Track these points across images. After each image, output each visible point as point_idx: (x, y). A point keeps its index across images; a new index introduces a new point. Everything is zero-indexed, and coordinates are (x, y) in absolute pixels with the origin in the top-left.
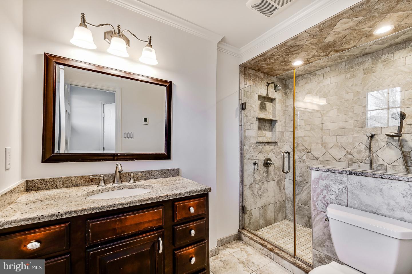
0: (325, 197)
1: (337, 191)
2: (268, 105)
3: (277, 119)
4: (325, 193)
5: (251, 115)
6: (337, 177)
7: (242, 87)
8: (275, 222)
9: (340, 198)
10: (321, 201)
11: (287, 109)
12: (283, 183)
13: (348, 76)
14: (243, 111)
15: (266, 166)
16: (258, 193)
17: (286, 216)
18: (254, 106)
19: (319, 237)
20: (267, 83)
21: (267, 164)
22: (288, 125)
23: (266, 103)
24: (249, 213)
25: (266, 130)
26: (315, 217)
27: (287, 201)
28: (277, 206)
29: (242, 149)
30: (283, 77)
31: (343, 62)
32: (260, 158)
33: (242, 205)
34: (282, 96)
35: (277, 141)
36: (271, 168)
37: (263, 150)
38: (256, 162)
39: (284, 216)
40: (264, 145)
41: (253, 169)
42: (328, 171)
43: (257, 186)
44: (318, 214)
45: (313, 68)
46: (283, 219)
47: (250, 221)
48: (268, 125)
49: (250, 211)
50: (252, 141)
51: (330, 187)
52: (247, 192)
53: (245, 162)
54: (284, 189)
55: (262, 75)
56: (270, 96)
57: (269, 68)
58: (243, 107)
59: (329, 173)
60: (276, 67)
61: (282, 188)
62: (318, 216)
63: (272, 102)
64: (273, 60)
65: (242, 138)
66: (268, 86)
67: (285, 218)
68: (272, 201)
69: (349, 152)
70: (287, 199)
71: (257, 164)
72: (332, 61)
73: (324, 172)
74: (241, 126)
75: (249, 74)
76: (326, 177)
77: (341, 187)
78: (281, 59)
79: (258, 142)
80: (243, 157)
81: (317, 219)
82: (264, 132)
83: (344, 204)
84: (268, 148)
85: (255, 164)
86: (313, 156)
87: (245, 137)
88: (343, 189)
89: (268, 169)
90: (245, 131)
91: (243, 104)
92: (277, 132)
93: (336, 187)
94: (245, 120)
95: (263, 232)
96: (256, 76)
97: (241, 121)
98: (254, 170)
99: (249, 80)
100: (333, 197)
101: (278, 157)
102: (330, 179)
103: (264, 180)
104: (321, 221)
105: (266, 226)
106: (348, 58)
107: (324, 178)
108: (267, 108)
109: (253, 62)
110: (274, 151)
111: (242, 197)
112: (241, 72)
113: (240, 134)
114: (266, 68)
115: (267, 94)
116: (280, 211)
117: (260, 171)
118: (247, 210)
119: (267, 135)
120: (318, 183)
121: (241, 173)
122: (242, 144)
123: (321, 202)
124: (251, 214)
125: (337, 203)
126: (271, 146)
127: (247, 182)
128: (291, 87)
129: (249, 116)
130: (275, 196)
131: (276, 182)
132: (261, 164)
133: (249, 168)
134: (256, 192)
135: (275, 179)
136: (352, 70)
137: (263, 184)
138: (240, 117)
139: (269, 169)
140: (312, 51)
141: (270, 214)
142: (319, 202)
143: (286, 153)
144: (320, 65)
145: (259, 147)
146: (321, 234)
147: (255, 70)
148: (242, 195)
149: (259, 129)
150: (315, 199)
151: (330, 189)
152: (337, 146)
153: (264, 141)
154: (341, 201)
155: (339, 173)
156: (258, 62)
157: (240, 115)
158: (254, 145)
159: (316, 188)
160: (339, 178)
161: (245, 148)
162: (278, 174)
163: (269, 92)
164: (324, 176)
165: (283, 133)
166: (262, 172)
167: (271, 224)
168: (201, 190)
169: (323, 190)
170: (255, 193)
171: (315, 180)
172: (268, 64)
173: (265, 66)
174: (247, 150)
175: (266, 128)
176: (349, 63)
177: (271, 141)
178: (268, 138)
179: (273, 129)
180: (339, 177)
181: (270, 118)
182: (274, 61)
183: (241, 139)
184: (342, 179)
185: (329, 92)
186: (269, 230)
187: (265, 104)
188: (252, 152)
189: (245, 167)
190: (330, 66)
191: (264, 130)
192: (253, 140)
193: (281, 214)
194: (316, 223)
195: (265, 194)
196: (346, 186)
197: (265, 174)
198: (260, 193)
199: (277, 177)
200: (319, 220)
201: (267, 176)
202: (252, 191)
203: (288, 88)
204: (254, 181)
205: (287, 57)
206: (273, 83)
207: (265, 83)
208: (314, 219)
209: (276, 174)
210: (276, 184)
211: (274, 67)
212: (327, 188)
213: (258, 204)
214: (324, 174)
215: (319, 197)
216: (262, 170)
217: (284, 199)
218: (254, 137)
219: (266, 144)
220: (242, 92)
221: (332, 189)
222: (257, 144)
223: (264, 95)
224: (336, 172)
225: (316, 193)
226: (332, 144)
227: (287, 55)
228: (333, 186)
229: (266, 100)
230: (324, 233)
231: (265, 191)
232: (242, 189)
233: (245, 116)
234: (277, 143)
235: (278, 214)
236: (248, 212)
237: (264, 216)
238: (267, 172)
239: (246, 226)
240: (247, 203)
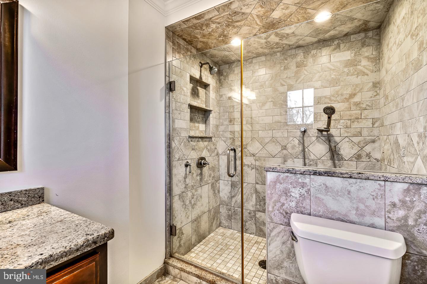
0: (283, 205)
1: (298, 196)
2: (201, 91)
3: (211, 109)
4: (283, 199)
5: (182, 100)
6: (298, 179)
7: (168, 60)
8: (209, 234)
9: (301, 205)
10: (278, 210)
11: (221, 99)
12: (218, 185)
13: (282, 68)
14: (171, 93)
15: (200, 166)
16: (190, 202)
17: (220, 223)
18: (185, 89)
19: (275, 257)
20: (200, 62)
21: (201, 163)
22: (223, 118)
23: (199, 88)
24: (179, 232)
25: (199, 122)
26: (271, 231)
27: (221, 206)
28: (212, 214)
29: (169, 146)
30: (218, 59)
31: (278, 52)
32: (193, 157)
33: (170, 223)
34: (216, 83)
35: (211, 135)
36: (205, 169)
37: (196, 147)
38: (188, 162)
39: (218, 223)
40: (198, 141)
41: (184, 173)
42: (288, 171)
43: (190, 194)
44: (274, 228)
45: (250, 54)
46: (217, 228)
47: (180, 242)
48: (201, 116)
49: (181, 229)
50: (183, 135)
51: (289, 192)
52: (177, 204)
53: (175, 163)
54: (219, 192)
55: (194, 51)
56: (204, 80)
57: (203, 42)
58: (171, 87)
59: (288, 174)
60: (212, 41)
61: (217, 192)
62: (275, 230)
63: (205, 89)
64: (210, 30)
65: (170, 131)
66: (201, 67)
67: (220, 225)
68: (206, 209)
69: (284, 148)
70: (222, 203)
71: (190, 165)
72: (269, 49)
73: (282, 174)
74: (167, 114)
75: (179, 45)
76: (285, 179)
77: (303, 191)
78: (220, 30)
79: (190, 137)
80: (171, 157)
81: (273, 234)
82: (197, 125)
83: (306, 212)
84: (202, 144)
85: (186, 166)
86: (250, 153)
87: (174, 129)
88: (306, 194)
89: (201, 170)
90: (173, 121)
91: (170, 83)
92: (211, 125)
93: (297, 192)
94: (173, 105)
95: (196, 252)
96: (188, 50)
97: (168, 106)
98: (186, 174)
99: (179, 53)
100: (293, 204)
101: (213, 155)
102: (289, 182)
103: (198, 184)
104: (278, 236)
105: (200, 241)
106: (284, 48)
107: (282, 181)
108: (200, 95)
109: (186, 26)
110: (209, 148)
111: (169, 213)
112: (167, 37)
113: (167, 125)
114: (201, 42)
115: (201, 77)
116: (214, 219)
117: (193, 174)
118: (177, 228)
119: (200, 129)
120: (274, 187)
121: (168, 180)
122: (169, 139)
123: (278, 212)
124: (182, 232)
125: (298, 212)
126: (205, 141)
127: (177, 190)
128: (225, 74)
129: (179, 101)
130: (209, 203)
131: (210, 184)
132: (194, 165)
133: (179, 171)
134: (187, 202)
135: (210, 182)
136: (286, 61)
137: (196, 191)
138: (167, 100)
139: (203, 170)
140: (255, 28)
141: (204, 225)
142: (277, 212)
143: (232, 150)
144: (257, 51)
145: (191, 143)
146: (278, 252)
147: (187, 42)
148: (169, 210)
149: (192, 120)
150: (270, 209)
151: (289, 194)
153: (197, 135)
154: (303, 209)
155: (301, 174)
156: (191, 27)
157: (167, 98)
158: (185, 140)
159: (272, 194)
160: (300, 180)
161: (173, 145)
162: (212, 175)
163: (202, 74)
164: (283, 178)
165: (217, 126)
166: (195, 175)
167: (204, 238)
169: (280, 196)
170: (187, 204)
171: (271, 184)
172: (204, 36)
173: (199, 37)
174: (176, 148)
175: (199, 120)
176: (283, 54)
177: (204, 135)
178: (201, 131)
179: (207, 122)
180: (301, 179)
181: (203, 106)
182: (212, 31)
183: (168, 132)
184: (304, 181)
185: (265, 83)
186: (203, 247)
187: (197, 89)
188: (183, 150)
189: (175, 171)
190: (266, 55)
191: (196, 121)
192: (184, 134)
193: (215, 221)
194: (272, 240)
195: (198, 203)
196: (309, 190)
197: (198, 178)
198: (193, 202)
199: (211, 179)
200: (276, 235)
201: (201, 180)
202: (183, 201)
203: (222, 75)
204: (185, 187)
205: (228, 29)
206: (208, 63)
207: (198, 61)
208: (270, 235)
209: (210, 176)
210: (210, 187)
211: (210, 41)
212: (286, 193)
213: (190, 217)
214: (282, 176)
215: (275, 205)
216: (195, 172)
217: (218, 204)
218: (186, 130)
219: (200, 139)
220: (168, 69)
221: (293, 194)
222: (190, 139)
223: (198, 77)
224: (298, 172)
225: (273, 200)
226: (269, 139)
227: (228, 26)
228: (293, 190)
229: (199, 85)
230: (282, 252)
231: (199, 198)
232: (170, 201)
233: (173, 100)
234: (211, 138)
235: (212, 223)
236: (177, 232)
237: (196, 231)
238: (201, 174)
239: (174, 251)
240: (177, 219)
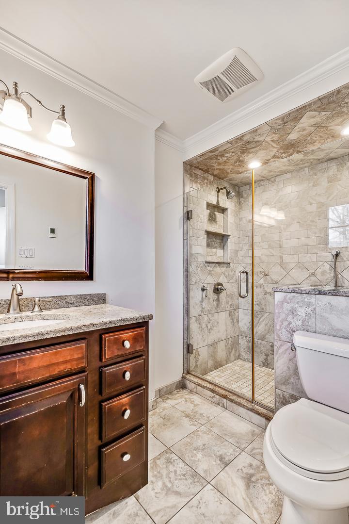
0: (290, 323)
1: (304, 315)
2: (219, 216)
3: (229, 234)
4: (290, 318)
5: (198, 227)
6: (305, 298)
7: (186, 191)
8: (227, 364)
9: (307, 324)
10: (285, 329)
11: (241, 222)
12: (237, 314)
13: (311, 185)
14: (188, 221)
15: (217, 291)
16: (207, 326)
17: (239, 355)
18: (201, 216)
19: (282, 373)
20: (218, 188)
21: (218, 289)
22: (242, 242)
23: (216, 213)
24: (195, 352)
25: (216, 248)
26: (279, 348)
27: (240, 337)
28: (230, 342)
29: (187, 270)
30: (237, 182)
31: (306, 167)
32: (210, 282)
33: (187, 342)
34: (235, 206)
35: (229, 261)
36: (223, 295)
37: (213, 272)
38: (204, 286)
39: (237, 355)
40: (215, 266)
41: (201, 296)
42: (294, 291)
43: (206, 318)
44: (281, 345)
45: (272, 173)
46: (235, 360)
47: (196, 363)
48: (218, 241)
49: (197, 350)
50: (199, 260)
51: (296, 311)
52: (194, 326)
53: (192, 287)
54: (238, 321)
55: (211, 178)
56: (221, 205)
57: (220, 169)
58: (188, 216)
59: (295, 294)
60: (229, 168)
61: (235, 321)
62: (282, 347)
63: (223, 213)
64: (225, 159)
65: (187, 256)
66: (218, 192)
67: (239, 357)
68: (224, 337)
69: (312, 274)
70: (241, 334)
71: (206, 290)
72: (294, 166)
73: (289, 294)
74: (185, 241)
75: (196, 175)
76: (292, 299)
77: (309, 310)
78: (235, 158)
79: (207, 262)
80: (188, 280)
81: (280, 351)
82: (214, 250)
83: (311, 330)
84: (218, 269)
85: (203, 290)
86: (272, 280)
87: (191, 255)
88: (311, 313)
89: (218, 296)
90: (191, 247)
91: (188, 212)
92: (229, 251)
93: (303, 311)
94: (190, 233)
95: (212, 376)
96: (204, 178)
97: (186, 233)
98: (203, 298)
99: (196, 182)
100: (300, 323)
101: (231, 281)
102: (296, 301)
103: (214, 310)
104: (285, 353)
105: (216, 368)
106: (312, 162)
107: (289, 301)
108: (217, 220)
109: (201, 159)
110: (226, 274)
111: (187, 332)
112: (185, 170)
113: (185, 251)
114: (216, 169)
115: (218, 202)
116: (232, 349)
117: (209, 299)
118: (193, 349)
119: (217, 254)
120: (282, 307)
121: (186, 302)
122: (187, 263)
123: (285, 330)
124: (198, 354)
125: (304, 330)
126: (223, 267)
127: (194, 312)
128: (246, 196)
129: (195, 228)
130: (226, 331)
131: (228, 312)
132: (210, 290)
133: (196, 295)
134: (204, 326)
135: (227, 309)
136: (316, 177)
137: (213, 316)
138: (185, 228)
139: (220, 296)
140: (272, 151)
141: (221, 353)
142: (284, 330)
143: (243, 272)
144: (280, 169)
145: (208, 268)
146: (285, 369)
147: (203, 171)
148: (187, 329)
149: (208, 245)
150: (278, 328)
151: (296, 313)
152: (299, 267)
153: (214, 261)
154: (309, 328)
155: (306, 293)
156: (207, 159)
157: (185, 226)
158: (202, 265)
159: (279, 313)
160: (306, 300)
161: (191, 269)
162: (230, 303)
163: (219, 199)
164: (290, 298)
165: (236, 252)
166: (211, 300)
167: (221, 366)
168: (140, 318)
169: (287, 315)
170: (203, 327)
171: (279, 303)
172: (219, 164)
173: (215, 165)
174: (193, 272)
175: (216, 245)
176: (312, 169)
177: (222, 261)
178: (219, 257)
179: (225, 247)
180: (307, 298)
181: (221, 232)
182: (227, 159)
183: (186, 257)
184: (311, 301)
185: (290, 202)
186: (219, 373)
187: (215, 215)
188: (200, 275)
189: (191, 294)
190: (291, 172)
191: (213, 246)
192: (201, 259)
193: (233, 352)
194: (279, 356)
195: (215, 328)
196: (315, 309)
197: (215, 303)
198: (209, 327)
199: (229, 306)
200: (282, 353)
201: (218, 305)
202: (200, 324)
203: (242, 197)
204: (202, 311)
205: (243, 156)
206: (225, 188)
207: (215, 186)
208: (277, 352)
209: (228, 303)
210: (228, 315)
211: (226, 167)
212: (293, 312)
213: (206, 341)
214: (289, 296)
215: (283, 324)
216: (211, 298)
217: (237, 334)
218: (202, 255)
219: (217, 265)
220: (187, 198)
221: (299, 313)
222: (206, 265)
223: (215, 203)
224: (304, 292)
225: (280, 319)
226: (294, 265)
227: (243, 153)
228: (300, 309)
229: (216, 210)
230: (289, 368)
231: (216, 324)
232: (188, 321)
233: (190, 227)
234: (229, 263)
235: (230, 353)
236: (194, 352)
237: (213, 355)
238: (218, 300)
239: (191, 369)
240: (193, 340)
